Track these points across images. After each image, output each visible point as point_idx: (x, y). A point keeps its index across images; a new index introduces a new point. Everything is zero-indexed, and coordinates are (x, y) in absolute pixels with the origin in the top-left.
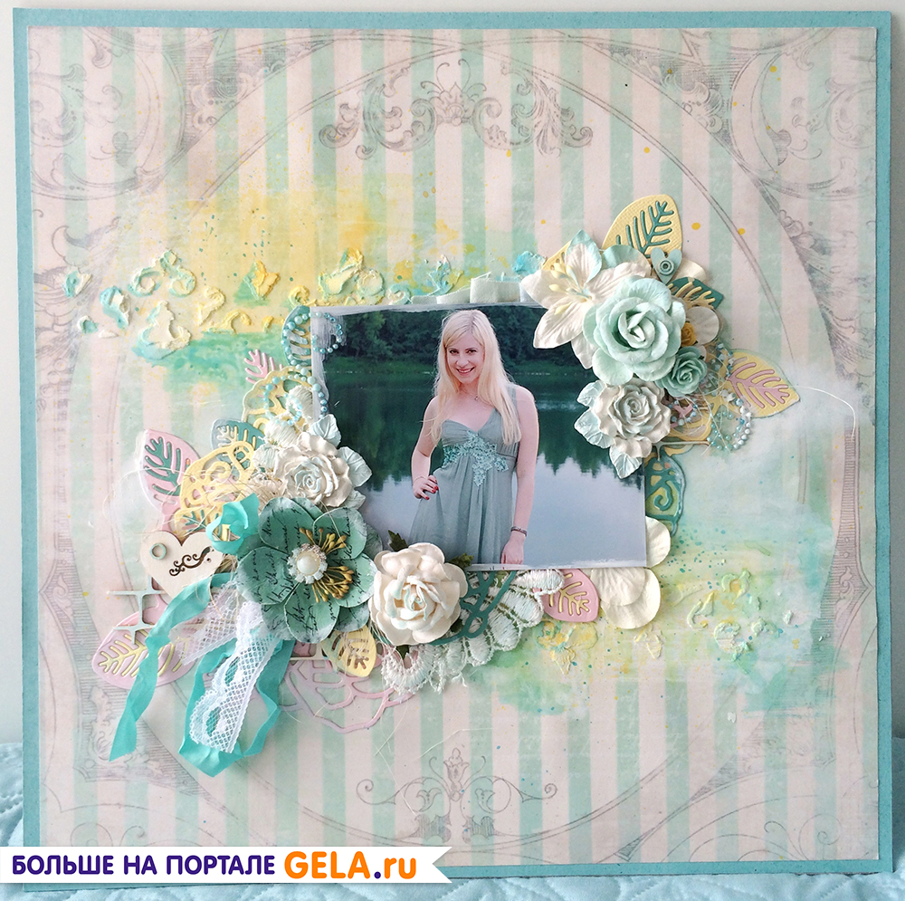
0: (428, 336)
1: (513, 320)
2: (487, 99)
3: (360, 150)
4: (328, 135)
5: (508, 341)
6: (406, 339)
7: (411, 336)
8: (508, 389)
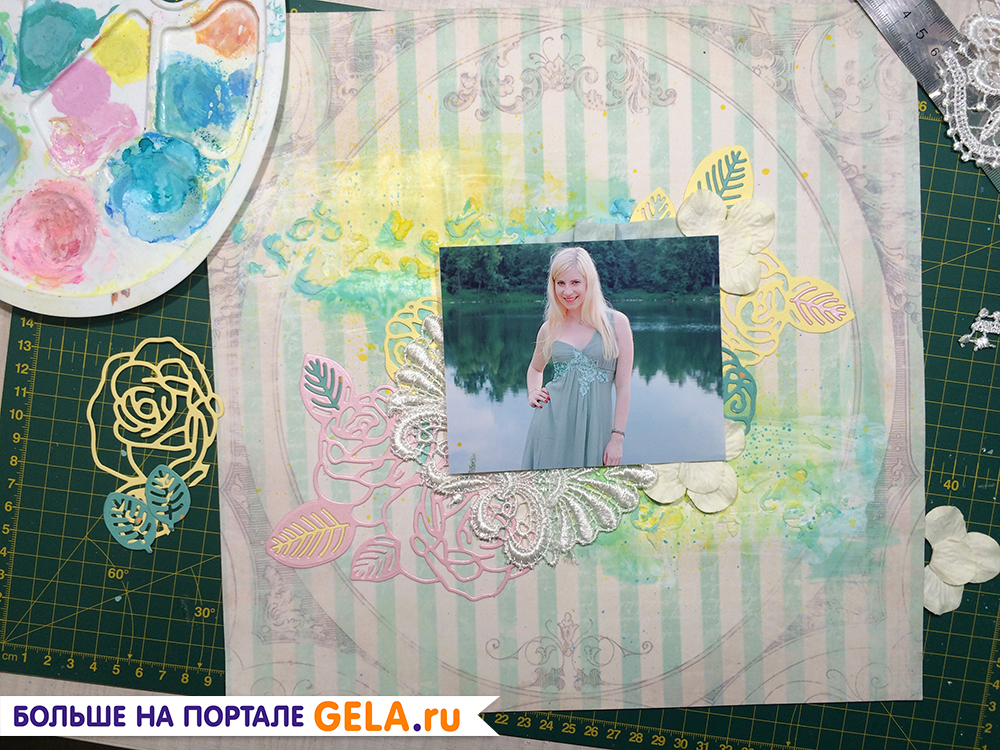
0: (539, 270)
1: (610, 256)
2: (586, 68)
3: (478, 113)
4: (452, 101)
5: (606, 273)
6: (520, 273)
7: (525, 270)
8: (607, 314)
